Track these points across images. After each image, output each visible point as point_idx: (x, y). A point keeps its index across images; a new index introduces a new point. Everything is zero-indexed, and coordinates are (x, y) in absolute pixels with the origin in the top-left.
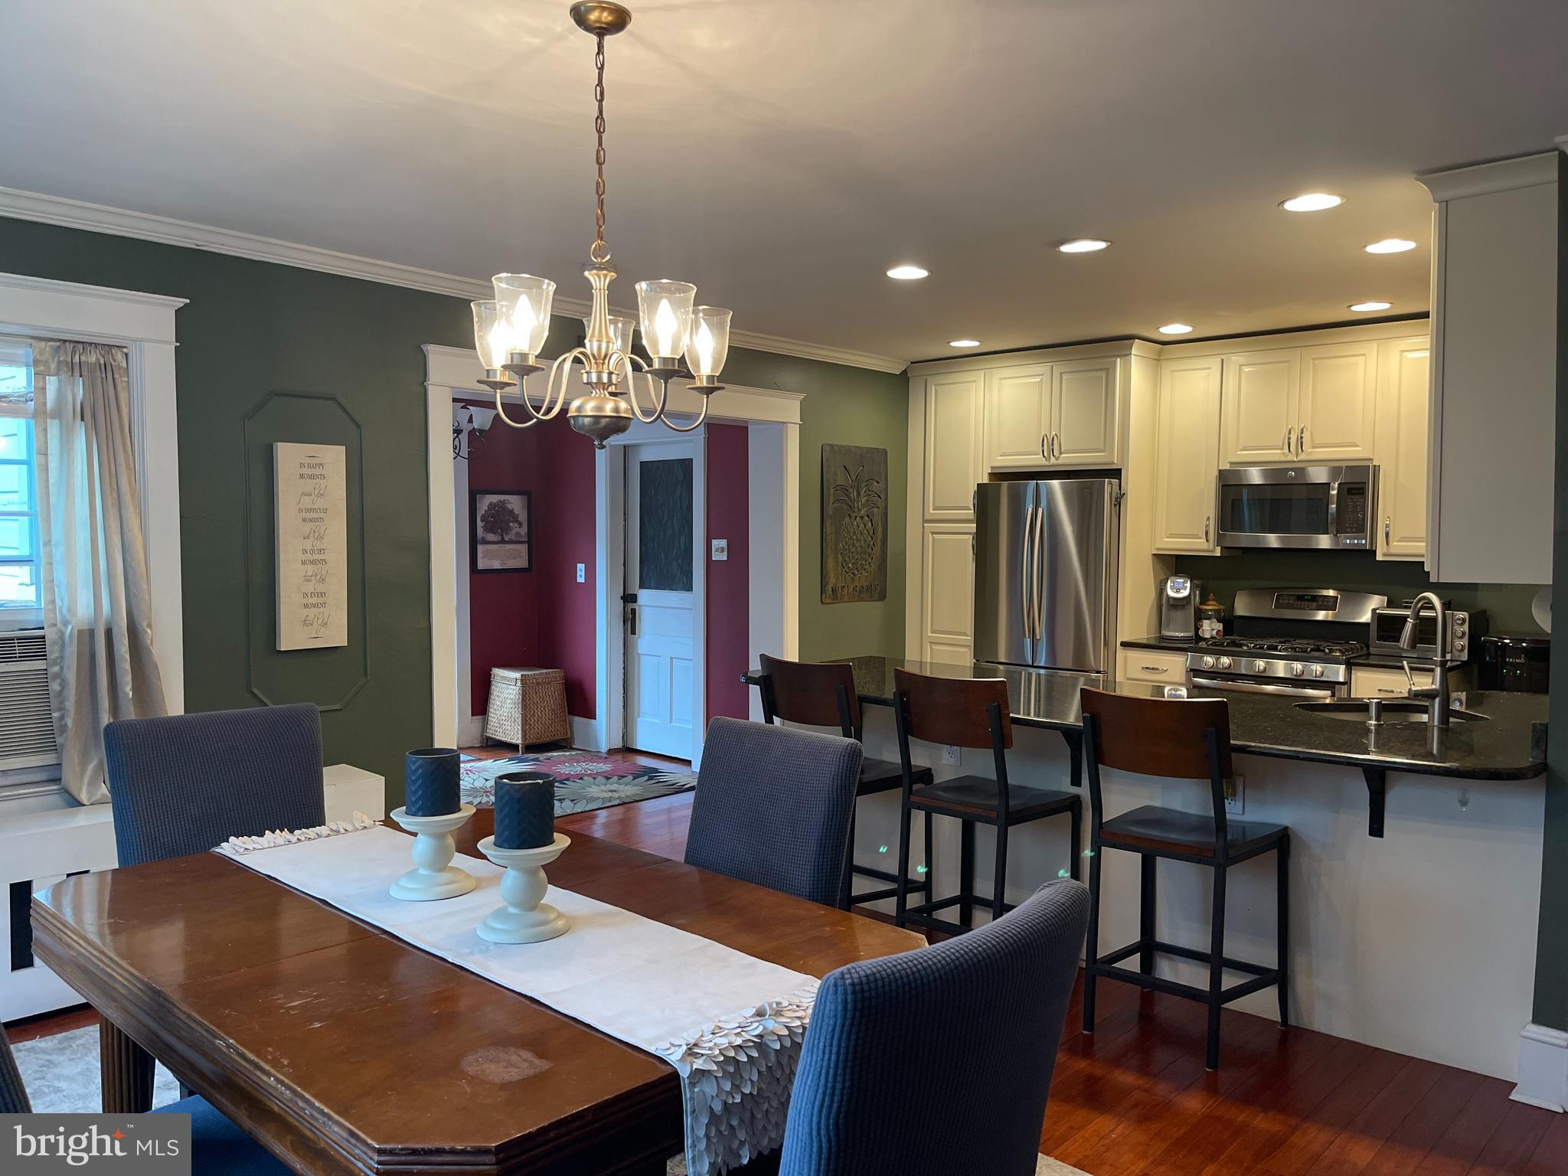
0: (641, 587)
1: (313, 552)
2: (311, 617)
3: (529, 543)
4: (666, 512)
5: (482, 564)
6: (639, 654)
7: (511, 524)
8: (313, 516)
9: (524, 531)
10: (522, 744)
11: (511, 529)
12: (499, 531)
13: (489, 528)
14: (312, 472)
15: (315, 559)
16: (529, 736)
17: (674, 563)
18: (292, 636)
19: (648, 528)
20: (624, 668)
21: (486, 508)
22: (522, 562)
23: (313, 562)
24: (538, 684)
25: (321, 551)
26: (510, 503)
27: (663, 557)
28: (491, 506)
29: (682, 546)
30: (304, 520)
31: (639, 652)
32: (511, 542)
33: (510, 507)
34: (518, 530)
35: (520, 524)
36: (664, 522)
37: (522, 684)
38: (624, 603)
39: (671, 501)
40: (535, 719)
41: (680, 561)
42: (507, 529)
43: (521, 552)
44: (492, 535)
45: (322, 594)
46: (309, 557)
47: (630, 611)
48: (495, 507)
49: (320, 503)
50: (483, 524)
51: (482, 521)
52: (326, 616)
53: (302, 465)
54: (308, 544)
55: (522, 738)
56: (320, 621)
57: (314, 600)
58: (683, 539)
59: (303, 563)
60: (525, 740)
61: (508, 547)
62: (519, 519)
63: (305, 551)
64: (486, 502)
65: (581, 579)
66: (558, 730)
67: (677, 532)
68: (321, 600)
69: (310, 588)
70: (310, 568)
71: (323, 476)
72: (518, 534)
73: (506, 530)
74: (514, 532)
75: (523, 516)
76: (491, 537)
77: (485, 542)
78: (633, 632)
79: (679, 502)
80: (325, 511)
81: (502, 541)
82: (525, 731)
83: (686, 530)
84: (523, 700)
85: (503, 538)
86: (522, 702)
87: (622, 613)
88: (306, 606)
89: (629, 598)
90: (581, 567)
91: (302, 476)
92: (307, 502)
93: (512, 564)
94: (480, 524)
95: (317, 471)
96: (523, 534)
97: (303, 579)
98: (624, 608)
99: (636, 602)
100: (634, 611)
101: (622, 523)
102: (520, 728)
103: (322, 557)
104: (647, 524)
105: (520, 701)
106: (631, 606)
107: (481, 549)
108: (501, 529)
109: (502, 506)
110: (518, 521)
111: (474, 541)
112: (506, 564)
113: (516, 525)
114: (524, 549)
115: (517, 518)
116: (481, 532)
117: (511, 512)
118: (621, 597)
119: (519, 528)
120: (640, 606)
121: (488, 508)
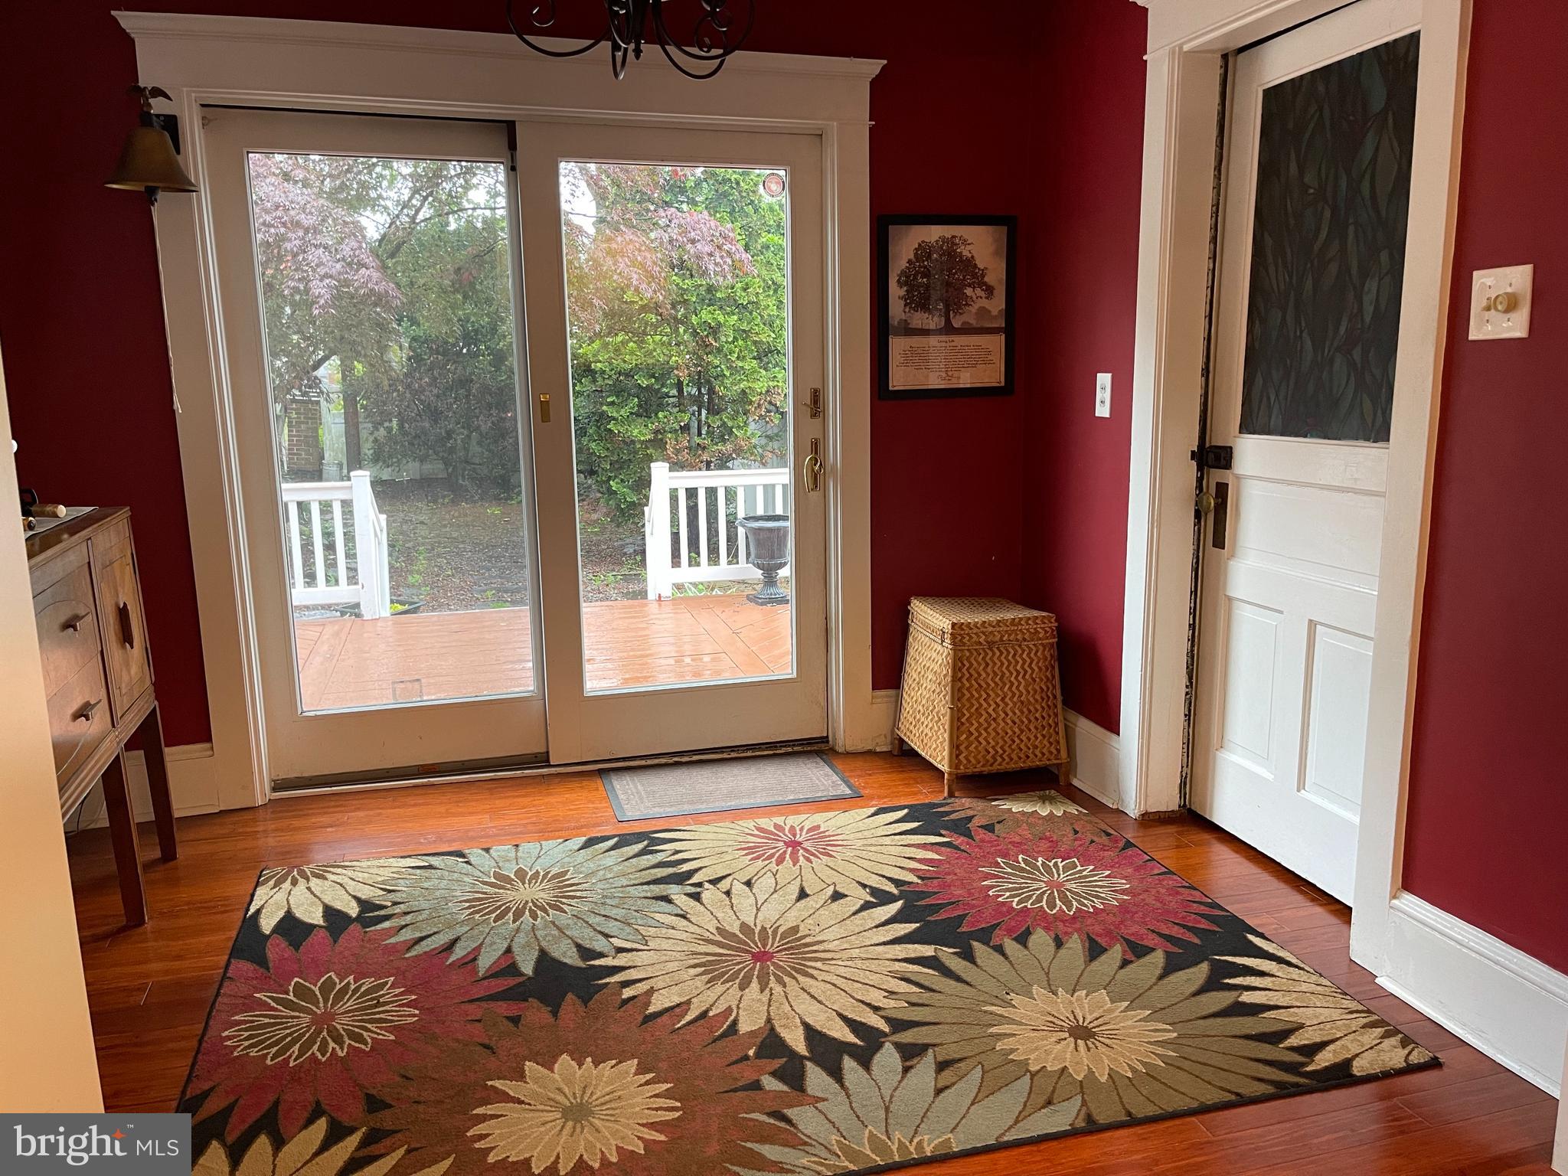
0: (1248, 426)
3: (1009, 332)
4: (1327, 214)
5: (899, 379)
6: (1230, 599)
7: (968, 291)
9: (998, 304)
10: (950, 774)
11: (968, 302)
12: (940, 305)
13: (918, 300)
16: (966, 758)
17: (1339, 360)
19: (1272, 269)
20: (1192, 626)
21: (912, 256)
22: (991, 375)
24: (991, 644)
26: (965, 242)
27: (1308, 344)
28: (923, 252)
29: (1369, 310)
31: (1231, 594)
32: (967, 330)
33: (966, 253)
34: (984, 303)
35: (990, 290)
36: (1316, 247)
37: (953, 643)
38: (1200, 468)
39: (1343, 184)
40: (982, 720)
41: (1357, 354)
42: (959, 303)
43: (990, 354)
44: (924, 314)
47: (1213, 490)
48: (930, 255)
50: (902, 292)
51: (901, 284)
55: (951, 761)
58: (1372, 285)
60: (957, 767)
61: (960, 340)
62: (987, 279)
64: (912, 241)
65: (1103, 410)
66: (1036, 747)
67: (1354, 271)
72: (983, 312)
73: (954, 302)
74: (974, 309)
75: (996, 272)
76: (919, 319)
77: (909, 331)
78: (1219, 542)
79: (1367, 177)
81: (949, 329)
82: (958, 747)
83: (1384, 257)
84: (956, 679)
85: (948, 321)
86: (953, 681)
87: (1194, 492)
89: (1211, 456)
90: (1104, 380)
93: (966, 380)
94: (895, 291)
96: (995, 312)
98: (1200, 480)
99: (1228, 465)
100: (1222, 490)
101: (1205, 264)
102: (946, 736)
104: (1270, 259)
105: (949, 679)
106: (1217, 475)
107: (897, 346)
108: (943, 302)
109: (949, 250)
110: (985, 284)
111: (881, 329)
112: (954, 381)
113: (978, 291)
114: (996, 344)
115: (983, 276)
116: (897, 309)
117: (969, 264)
118: (1193, 452)
119: (987, 298)
120: (1238, 478)
121: (916, 255)
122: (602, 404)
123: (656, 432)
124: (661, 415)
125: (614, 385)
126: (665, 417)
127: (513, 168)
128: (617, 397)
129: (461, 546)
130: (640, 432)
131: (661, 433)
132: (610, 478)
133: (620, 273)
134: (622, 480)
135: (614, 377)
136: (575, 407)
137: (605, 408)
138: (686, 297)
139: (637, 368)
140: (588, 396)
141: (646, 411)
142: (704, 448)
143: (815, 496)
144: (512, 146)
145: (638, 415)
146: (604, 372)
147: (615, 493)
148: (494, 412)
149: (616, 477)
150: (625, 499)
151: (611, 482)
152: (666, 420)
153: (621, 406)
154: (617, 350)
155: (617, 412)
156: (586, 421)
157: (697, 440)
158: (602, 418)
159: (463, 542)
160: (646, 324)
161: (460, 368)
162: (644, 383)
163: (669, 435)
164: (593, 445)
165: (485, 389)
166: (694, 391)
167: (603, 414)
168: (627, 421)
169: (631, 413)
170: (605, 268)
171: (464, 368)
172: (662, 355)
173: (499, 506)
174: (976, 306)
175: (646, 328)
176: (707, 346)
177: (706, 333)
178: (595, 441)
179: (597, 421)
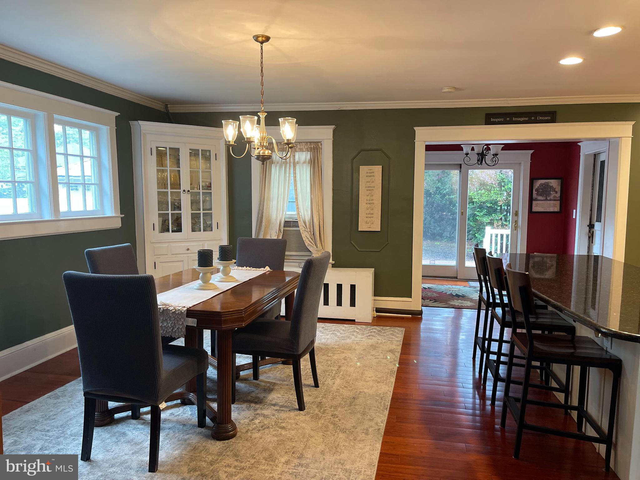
0: (596, 221)
1: (370, 200)
2: (368, 221)
3: (560, 200)
5: (535, 209)
7: (551, 192)
8: (370, 189)
9: (558, 195)
12: (545, 195)
13: (540, 194)
14: (371, 175)
15: (370, 203)
18: (363, 226)
21: (538, 186)
22: (557, 209)
23: (370, 204)
25: (372, 200)
26: (551, 183)
28: (541, 185)
30: (367, 190)
31: (594, 252)
32: (550, 200)
33: (551, 185)
35: (556, 192)
38: (589, 228)
42: (550, 194)
43: (556, 205)
44: (541, 197)
45: (372, 214)
46: (368, 202)
47: (591, 232)
48: (543, 185)
49: (372, 185)
50: (536, 193)
51: (536, 191)
52: (373, 221)
53: (367, 173)
54: (368, 198)
56: (371, 222)
57: (369, 216)
59: (367, 204)
61: (549, 202)
62: (556, 190)
63: (367, 200)
64: (539, 183)
65: (574, 217)
68: (372, 216)
69: (368, 212)
70: (369, 206)
71: (373, 176)
72: (555, 196)
75: (558, 189)
76: (540, 198)
77: (537, 200)
78: (592, 242)
80: (374, 187)
81: (546, 200)
85: (546, 198)
87: (588, 233)
88: (367, 217)
89: (591, 226)
90: (574, 211)
91: (367, 176)
92: (368, 184)
93: (551, 210)
94: (534, 192)
95: (372, 174)
97: (366, 209)
98: (589, 231)
99: (594, 228)
100: (593, 232)
101: (590, 190)
103: (373, 202)
106: (592, 230)
107: (534, 203)
108: (545, 194)
109: (547, 185)
110: (555, 191)
111: (531, 199)
112: (547, 210)
113: (554, 192)
114: (558, 203)
115: (555, 189)
116: (535, 196)
117: (551, 187)
118: (588, 225)
119: (556, 194)
120: (595, 230)
121: (539, 186)
122: (475, 211)
123: (492, 220)
124: (493, 215)
125: (479, 206)
126: (494, 216)
127: (460, 172)
128: (480, 209)
129: (428, 252)
130: (486, 220)
131: (493, 221)
132: (475, 233)
133: (483, 177)
134: (479, 234)
135: (480, 203)
136: (469, 212)
137: (476, 212)
138: (504, 180)
139: (487, 201)
140: (471, 209)
141: (489, 214)
142: (506, 225)
143: (515, 232)
144: (461, 168)
145: (486, 215)
146: (476, 202)
147: (477, 237)
148: (440, 212)
149: (478, 233)
150: (480, 239)
151: (476, 234)
152: (494, 217)
153: (481, 212)
154: (481, 196)
155: (480, 214)
156: (470, 216)
157: (505, 223)
158: (475, 215)
159: (429, 251)
160: (492, 187)
161: (431, 199)
162: (489, 205)
163: (495, 221)
164: (471, 223)
165: (438, 205)
166: (506, 208)
167: (475, 214)
168: (482, 216)
169: (484, 214)
170: (478, 176)
171: (432, 199)
172: (495, 197)
173: (439, 242)
174: (553, 195)
175: (491, 188)
176: (509, 195)
177: (509, 191)
178: (472, 222)
179: (473, 216)
